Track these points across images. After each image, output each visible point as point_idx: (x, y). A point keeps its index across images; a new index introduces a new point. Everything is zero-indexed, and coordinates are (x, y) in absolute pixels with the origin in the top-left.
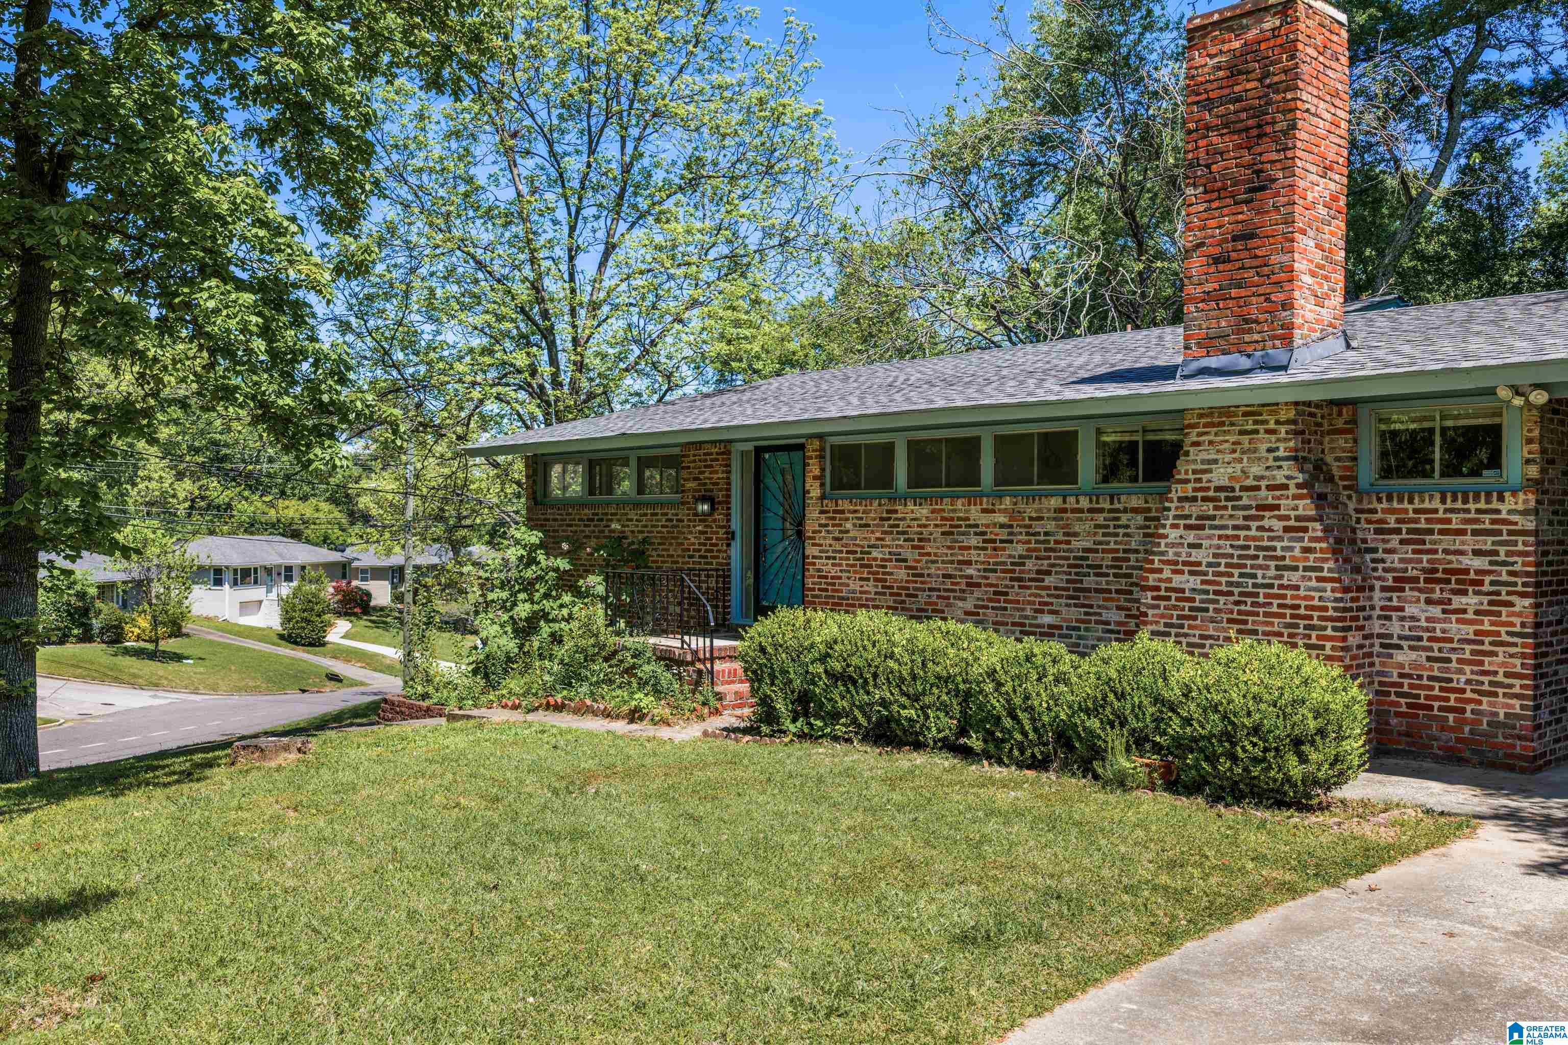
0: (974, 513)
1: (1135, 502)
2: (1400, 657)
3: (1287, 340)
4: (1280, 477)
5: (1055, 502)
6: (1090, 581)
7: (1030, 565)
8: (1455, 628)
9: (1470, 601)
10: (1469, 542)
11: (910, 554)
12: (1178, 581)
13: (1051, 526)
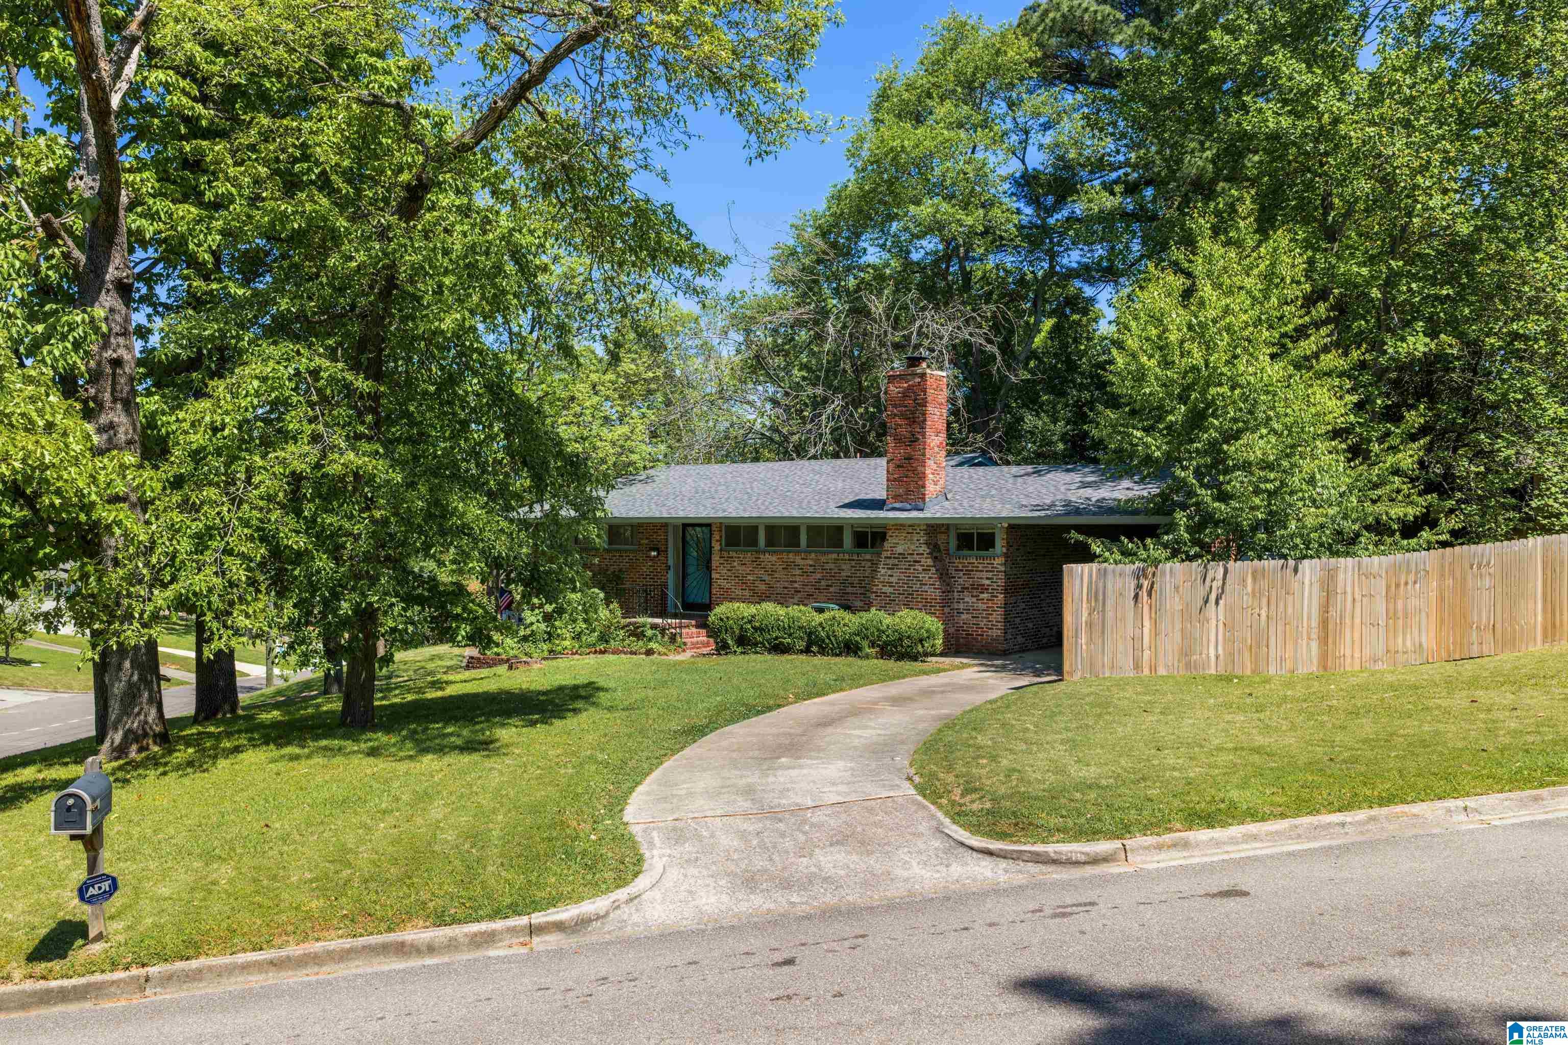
0: (798, 560)
1: (868, 557)
2: (964, 616)
3: (923, 499)
4: (921, 550)
5: (834, 556)
6: (849, 590)
7: (823, 583)
8: (981, 606)
9: (985, 596)
10: (985, 575)
11: (766, 578)
12: (885, 589)
13: (832, 566)
